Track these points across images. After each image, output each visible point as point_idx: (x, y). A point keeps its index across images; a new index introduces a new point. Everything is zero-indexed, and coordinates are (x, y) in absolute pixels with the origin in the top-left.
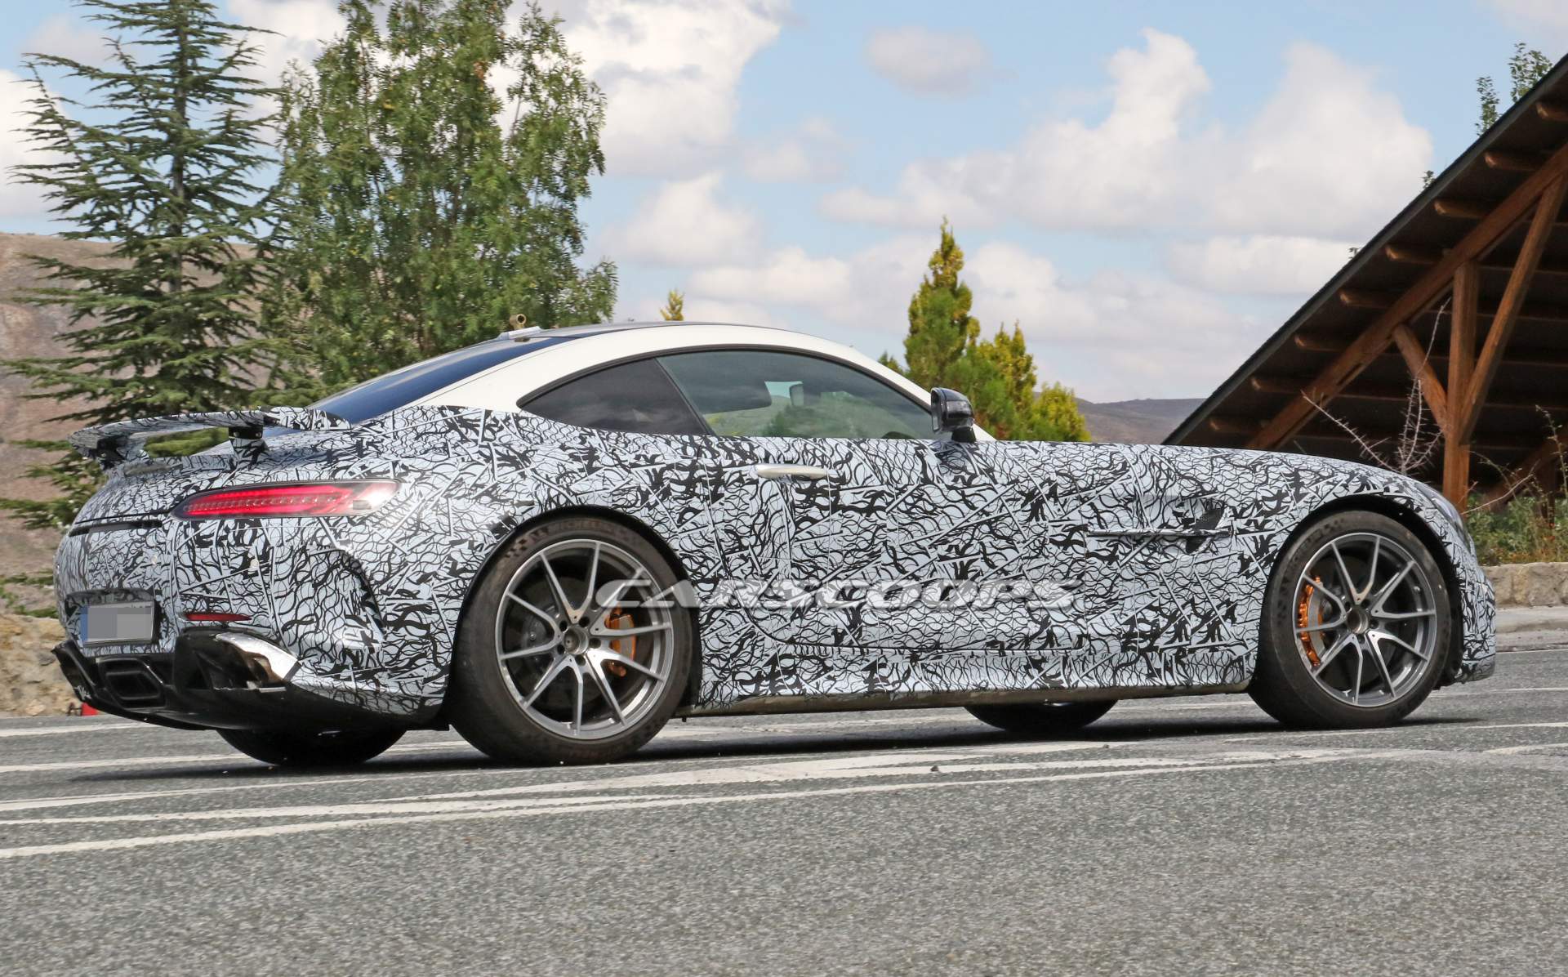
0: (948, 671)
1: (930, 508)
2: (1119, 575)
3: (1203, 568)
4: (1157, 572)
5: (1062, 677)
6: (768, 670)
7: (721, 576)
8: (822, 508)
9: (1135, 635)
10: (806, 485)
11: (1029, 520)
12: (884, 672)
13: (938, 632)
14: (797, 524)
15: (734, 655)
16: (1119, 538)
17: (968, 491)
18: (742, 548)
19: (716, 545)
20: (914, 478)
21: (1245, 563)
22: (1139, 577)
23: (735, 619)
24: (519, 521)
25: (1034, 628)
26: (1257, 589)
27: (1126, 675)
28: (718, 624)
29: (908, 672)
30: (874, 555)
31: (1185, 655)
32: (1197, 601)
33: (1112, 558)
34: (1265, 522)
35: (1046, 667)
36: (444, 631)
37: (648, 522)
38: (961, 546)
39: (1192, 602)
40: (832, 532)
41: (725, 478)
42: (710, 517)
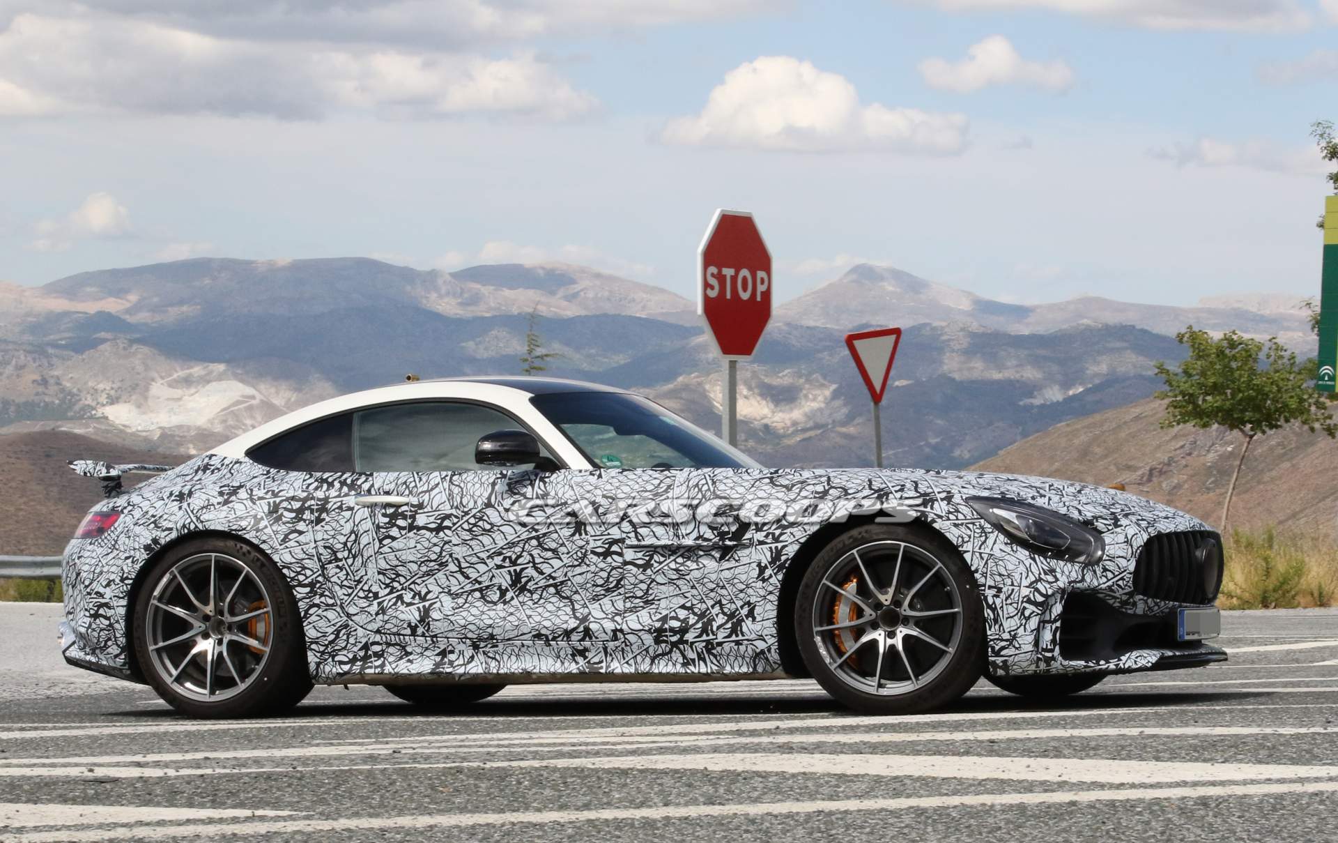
0: (505, 657)
1: (488, 527)
2: (653, 580)
3: (727, 574)
4: (687, 577)
5: (604, 665)
6: (362, 653)
7: (319, 582)
8: (401, 528)
9: (665, 630)
10: (391, 511)
11: (573, 535)
12: (452, 657)
13: (490, 626)
14: (380, 541)
15: (331, 642)
16: (654, 549)
18: (337, 560)
19: (316, 558)
20: (480, 502)
21: (762, 570)
22: (671, 582)
23: (331, 615)
24: (163, 542)
25: (573, 624)
26: (771, 593)
27: (663, 663)
28: (314, 618)
29: (472, 657)
30: (443, 565)
31: (714, 648)
32: (724, 602)
33: (647, 565)
34: (781, 534)
35: (589, 655)
36: (117, 622)
37: (255, 541)
38: (514, 557)
39: (720, 602)
40: (409, 547)
41: (329, 506)
42: (312, 537)
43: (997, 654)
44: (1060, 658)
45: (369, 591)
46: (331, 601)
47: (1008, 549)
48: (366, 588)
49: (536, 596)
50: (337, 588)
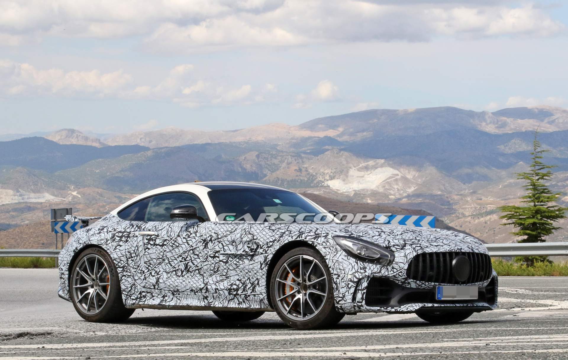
0: (183, 299)
1: (178, 245)
2: (229, 269)
3: (251, 266)
4: (239, 267)
5: (213, 303)
6: (139, 296)
7: (126, 266)
8: (151, 245)
9: (231, 289)
10: (149, 237)
11: (204, 249)
12: (166, 298)
13: (177, 286)
14: (145, 250)
15: (130, 291)
16: (229, 256)
17: (188, 239)
18: (132, 257)
19: (125, 256)
20: (176, 235)
21: (261, 265)
22: (234, 269)
23: (129, 279)
24: (78, 249)
25: (202, 286)
26: (264, 275)
27: (232, 303)
28: (123, 281)
29: (173, 298)
30: (164, 260)
31: (247, 298)
32: (251, 278)
33: (226, 262)
34: (268, 250)
35: (208, 299)
37: (106, 249)
38: (185, 257)
39: (249, 278)
40: (154, 252)
41: (130, 235)
42: (125, 247)
43: (338, 303)
44: (365, 306)
45: (142, 270)
46: (129, 274)
47: (346, 258)
48: (141, 269)
49: (192, 274)
50: (132, 269)
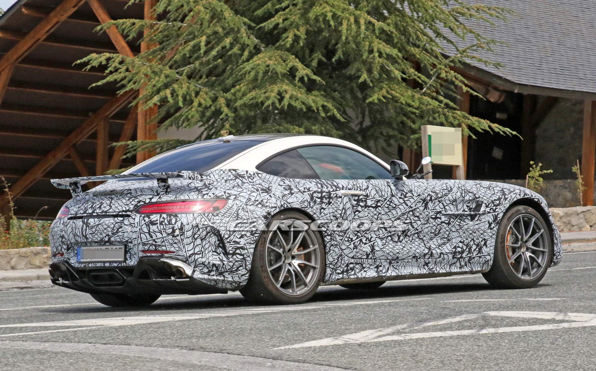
0: (400, 267)
1: (394, 206)
2: (451, 230)
3: (477, 227)
4: (462, 228)
5: (434, 269)
6: (345, 269)
7: (332, 233)
8: (362, 207)
9: (456, 252)
10: (356, 198)
11: (424, 210)
12: (381, 268)
13: (398, 253)
14: (354, 213)
15: (336, 263)
16: (450, 216)
17: (406, 199)
20: (389, 194)
21: (490, 224)
22: (457, 230)
23: (336, 249)
24: (272, 214)
25: (426, 251)
26: (494, 234)
27: (453, 267)
28: (332, 251)
29: (388, 268)
31: (471, 259)
32: (475, 239)
33: (449, 224)
34: (496, 209)
35: (429, 265)
36: (249, 256)
37: (311, 213)
38: (404, 220)
39: (473, 239)
40: (365, 216)
41: (332, 195)
42: (329, 210)
45: (349, 238)
46: (336, 243)
48: (348, 236)
49: (411, 238)
50: (337, 236)
